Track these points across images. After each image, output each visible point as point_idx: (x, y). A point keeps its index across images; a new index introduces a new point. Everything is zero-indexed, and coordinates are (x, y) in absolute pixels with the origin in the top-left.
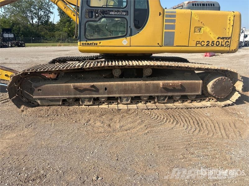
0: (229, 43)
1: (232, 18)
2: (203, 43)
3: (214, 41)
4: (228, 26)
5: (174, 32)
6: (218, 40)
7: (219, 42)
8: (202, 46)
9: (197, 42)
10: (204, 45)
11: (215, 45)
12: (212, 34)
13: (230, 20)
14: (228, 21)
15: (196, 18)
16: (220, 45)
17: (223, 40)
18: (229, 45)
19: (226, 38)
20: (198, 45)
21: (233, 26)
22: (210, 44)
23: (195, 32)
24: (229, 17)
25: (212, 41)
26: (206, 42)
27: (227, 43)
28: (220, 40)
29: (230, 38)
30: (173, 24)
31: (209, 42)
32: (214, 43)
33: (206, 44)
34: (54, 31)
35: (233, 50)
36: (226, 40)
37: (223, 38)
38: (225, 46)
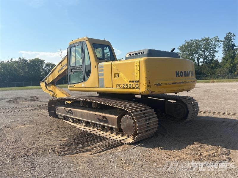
0: (139, 86)
1: (138, 64)
2: (120, 86)
3: (127, 84)
4: (136, 72)
5: (103, 78)
6: (130, 83)
7: (131, 84)
8: (120, 88)
9: (117, 84)
10: (121, 87)
11: (128, 88)
12: (125, 78)
13: (136, 66)
14: (135, 67)
15: (114, 67)
16: (132, 87)
17: (133, 83)
18: (139, 87)
19: (136, 81)
20: (118, 87)
21: (139, 70)
22: (125, 86)
23: (115, 77)
24: (136, 63)
25: (126, 84)
26: (122, 85)
27: (137, 86)
28: (132, 83)
29: (139, 81)
30: (102, 72)
31: (124, 84)
32: (127, 86)
33: (122, 86)
34: (217, 68)
35: (143, 91)
36: (136, 83)
37: (133, 82)
38: (135, 88)
